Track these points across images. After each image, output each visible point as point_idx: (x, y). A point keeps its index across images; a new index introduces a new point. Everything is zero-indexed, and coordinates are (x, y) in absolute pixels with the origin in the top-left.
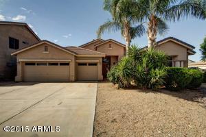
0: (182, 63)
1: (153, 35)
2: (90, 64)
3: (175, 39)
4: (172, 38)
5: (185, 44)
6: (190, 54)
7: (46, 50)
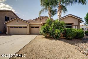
0: (76, 27)
1: (60, 14)
2: (36, 27)
3: (72, 15)
4: (71, 15)
5: (77, 17)
6: (81, 22)
7: (17, 21)
